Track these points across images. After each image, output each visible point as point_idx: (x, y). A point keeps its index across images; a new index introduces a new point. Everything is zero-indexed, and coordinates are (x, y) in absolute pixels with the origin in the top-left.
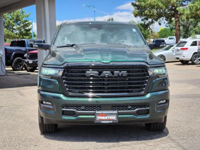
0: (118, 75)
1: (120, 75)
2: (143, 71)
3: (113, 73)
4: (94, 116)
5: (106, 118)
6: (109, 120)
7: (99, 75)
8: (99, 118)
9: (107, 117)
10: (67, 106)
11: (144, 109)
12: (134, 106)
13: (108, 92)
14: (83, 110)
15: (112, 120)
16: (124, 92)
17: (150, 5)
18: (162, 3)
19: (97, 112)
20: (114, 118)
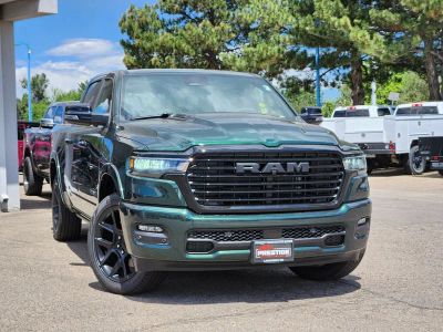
0: (295, 170)
1: (298, 170)
2: (333, 163)
3: (285, 166)
4: (248, 251)
5: (273, 253)
6: (279, 257)
7: (260, 169)
8: (259, 253)
9: (275, 251)
10: (198, 232)
11: (337, 233)
12: (322, 229)
13: (274, 203)
14: (229, 239)
15: (283, 257)
16: (302, 202)
17: (162, 47)
18: (188, 43)
19: (257, 242)
20: (286, 252)
